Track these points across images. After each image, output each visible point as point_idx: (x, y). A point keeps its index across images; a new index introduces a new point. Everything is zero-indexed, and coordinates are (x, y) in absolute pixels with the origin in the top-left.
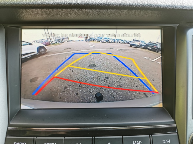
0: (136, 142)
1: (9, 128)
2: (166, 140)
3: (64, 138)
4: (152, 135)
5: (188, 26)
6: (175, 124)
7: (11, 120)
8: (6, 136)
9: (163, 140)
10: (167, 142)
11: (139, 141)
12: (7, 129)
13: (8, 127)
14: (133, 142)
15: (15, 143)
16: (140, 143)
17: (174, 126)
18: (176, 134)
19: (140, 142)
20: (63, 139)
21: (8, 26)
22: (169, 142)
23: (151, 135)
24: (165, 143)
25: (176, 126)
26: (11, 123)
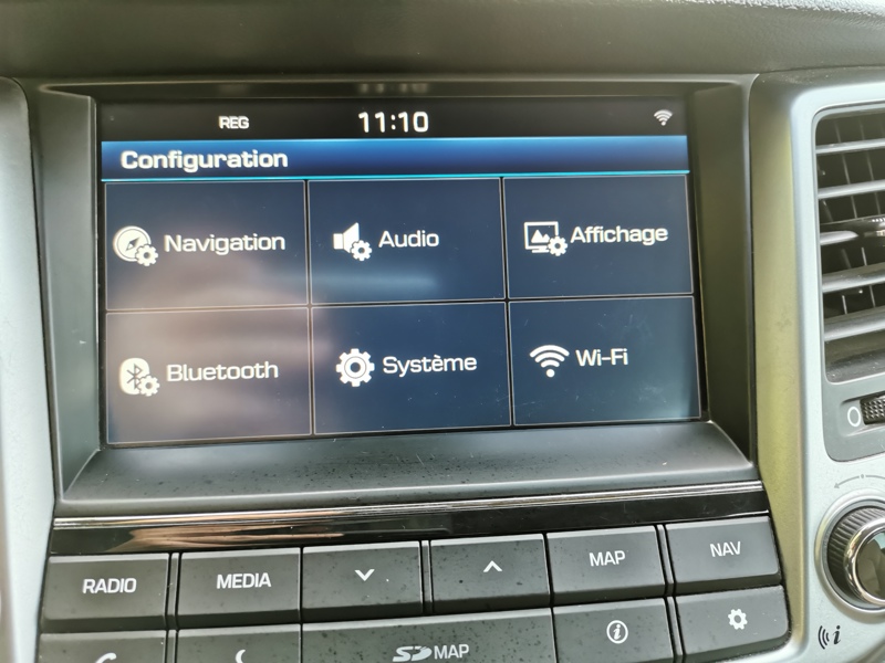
0: (600, 554)
1: (57, 520)
2: (726, 544)
3: (302, 551)
4: (668, 527)
5: (792, 81)
6: (760, 478)
7: (65, 489)
8: (48, 555)
9: (712, 546)
10: (730, 551)
11: (616, 553)
12: (52, 526)
13: (55, 516)
14: (591, 555)
15: (86, 581)
16: (618, 559)
17: (754, 486)
18: (766, 519)
19: (620, 555)
20: (295, 556)
21: (43, 88)
22: (738, 552)
23: (664, 525)
24: (720, 554)
25: (764, 487)
26: (63, 501)
